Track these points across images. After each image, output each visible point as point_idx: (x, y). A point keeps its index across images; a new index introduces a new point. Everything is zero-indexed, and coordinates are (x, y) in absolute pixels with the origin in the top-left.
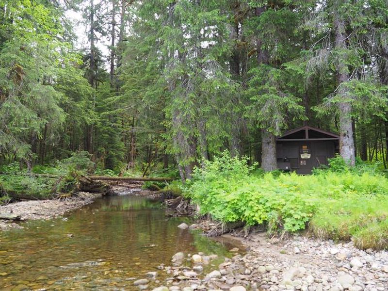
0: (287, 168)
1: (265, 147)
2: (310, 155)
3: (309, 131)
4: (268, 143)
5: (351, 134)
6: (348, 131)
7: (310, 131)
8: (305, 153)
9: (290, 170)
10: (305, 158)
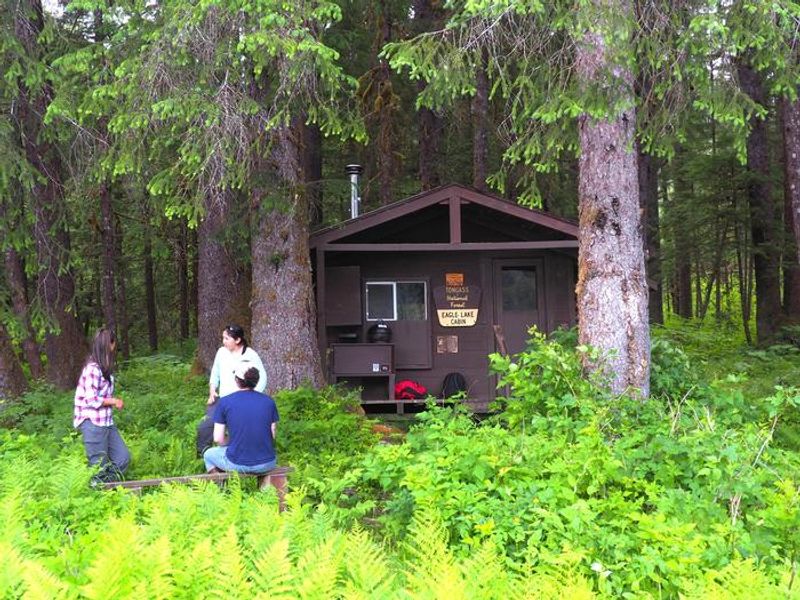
0: (376, 368)
1: (265, 282)
2: (475, 312)
3: (462, 206)
4: (276, 263)
5: (630, 217)
6: (615, 202)
7: (469, 211)
8: (456, 302)
9: (388, 378)
10: (456, 325)
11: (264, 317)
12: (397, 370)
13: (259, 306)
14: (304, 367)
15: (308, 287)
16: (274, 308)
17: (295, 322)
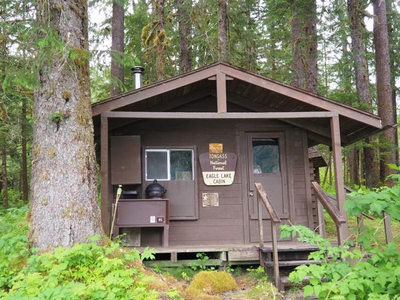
0: (153, 220)
2: (233, 173)
3: (227, 82)
4: (57, 121)
8: (217, 166)
9: (163, 228)
10: (217, 184)
11: (44, 173)
12: (170, 221)
13: (40, 163)
14: (83, 222)
15: (90, 146)
16: (54, 165)
17: (75, 178)
